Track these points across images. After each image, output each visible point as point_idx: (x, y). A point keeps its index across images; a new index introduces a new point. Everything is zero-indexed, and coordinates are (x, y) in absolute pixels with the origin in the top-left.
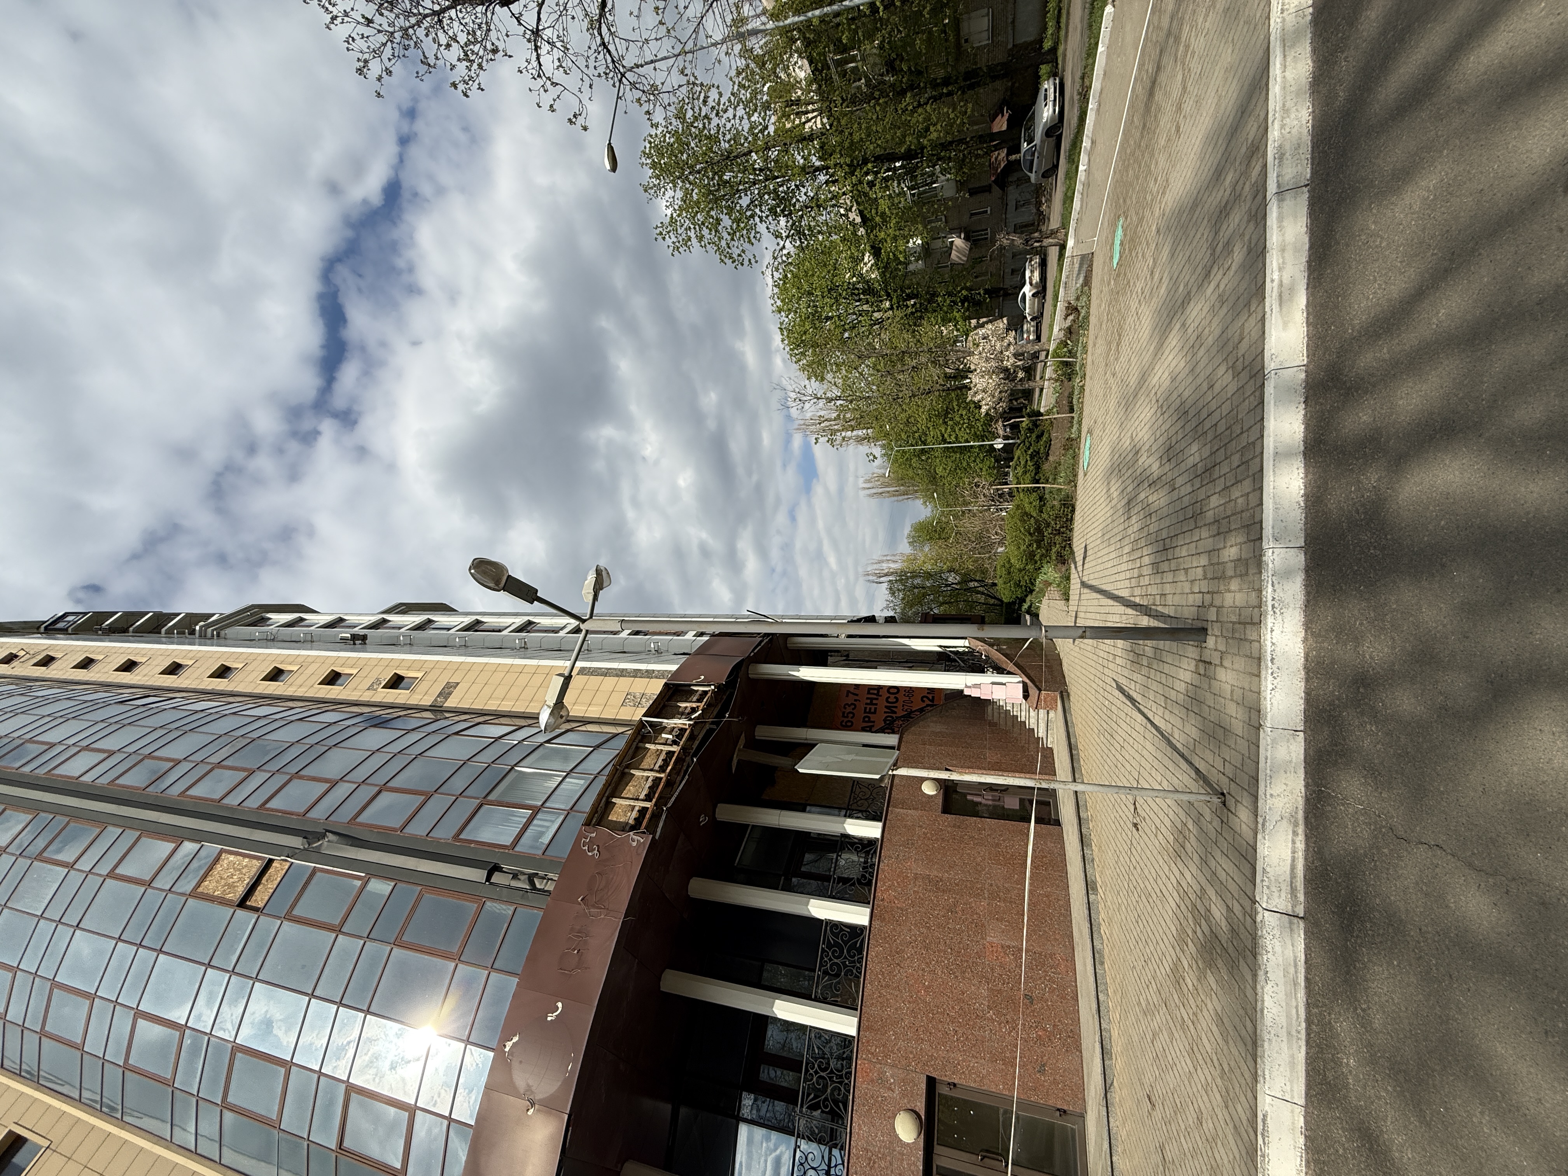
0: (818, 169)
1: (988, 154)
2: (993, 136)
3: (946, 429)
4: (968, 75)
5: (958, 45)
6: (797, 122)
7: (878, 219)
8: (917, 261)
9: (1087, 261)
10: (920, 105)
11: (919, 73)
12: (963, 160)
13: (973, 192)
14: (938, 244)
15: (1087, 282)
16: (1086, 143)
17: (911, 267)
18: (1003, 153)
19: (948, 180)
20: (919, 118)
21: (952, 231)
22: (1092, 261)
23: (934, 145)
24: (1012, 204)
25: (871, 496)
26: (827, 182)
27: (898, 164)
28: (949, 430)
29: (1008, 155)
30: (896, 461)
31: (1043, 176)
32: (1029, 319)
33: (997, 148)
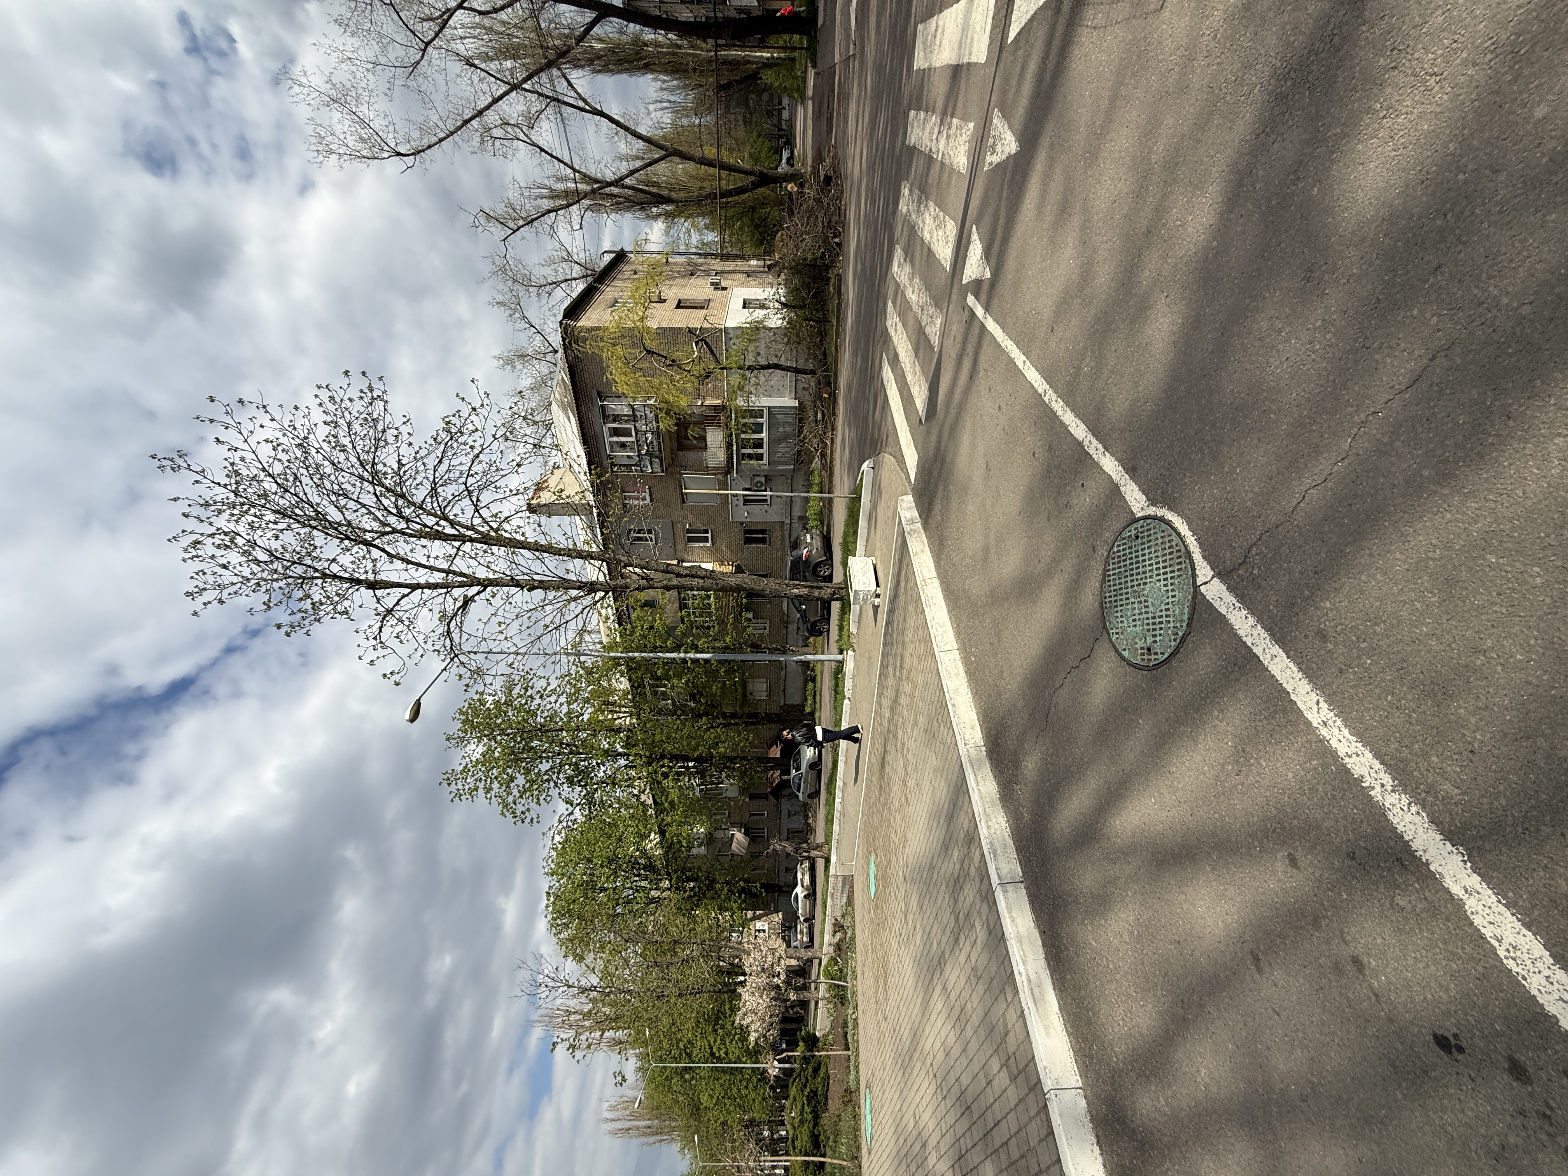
0: (620, 754)
1: (765, 771)
2: (769, 760)
3: (715, 1042)
4: (750, 716)
5: (744, 695)
6: (610, 716)
7: (666, 805)
8: (699, 846)
9: (848, 881)
10: (712, 727)
11: (713, 706)
12: (745, 772)
13: (752, 797)
14: (719, 834)
15: (850, 902)
16: (839, 783)
17: (694, 851)
18: (778, 773)
19: (732, 784)
20: (711, 735)
21: (733, 824)
22: (852, 882)
23: (722, 757)
24: (785, 812)
25: (614, 1133)
26: (626, 766)
27: (690, 764)
28: (719, 1042)
29: (781, 775)
30: (652, 1080)
31: (809, 796)
32: (802, 919)
33: (772, 768)
